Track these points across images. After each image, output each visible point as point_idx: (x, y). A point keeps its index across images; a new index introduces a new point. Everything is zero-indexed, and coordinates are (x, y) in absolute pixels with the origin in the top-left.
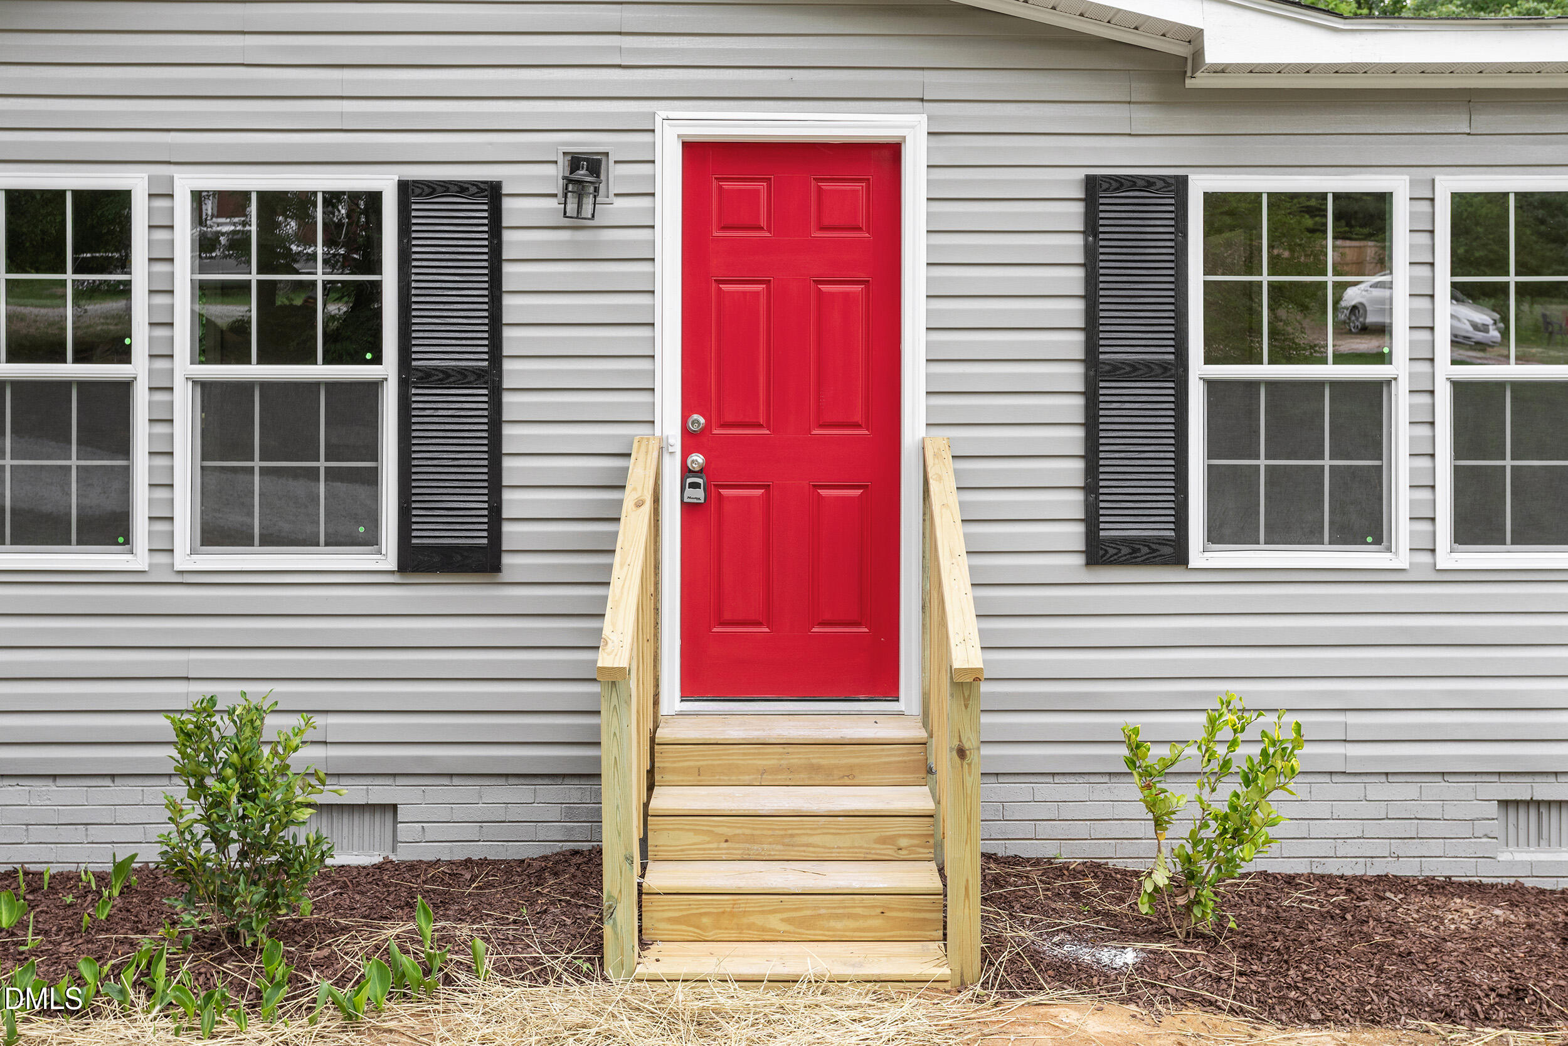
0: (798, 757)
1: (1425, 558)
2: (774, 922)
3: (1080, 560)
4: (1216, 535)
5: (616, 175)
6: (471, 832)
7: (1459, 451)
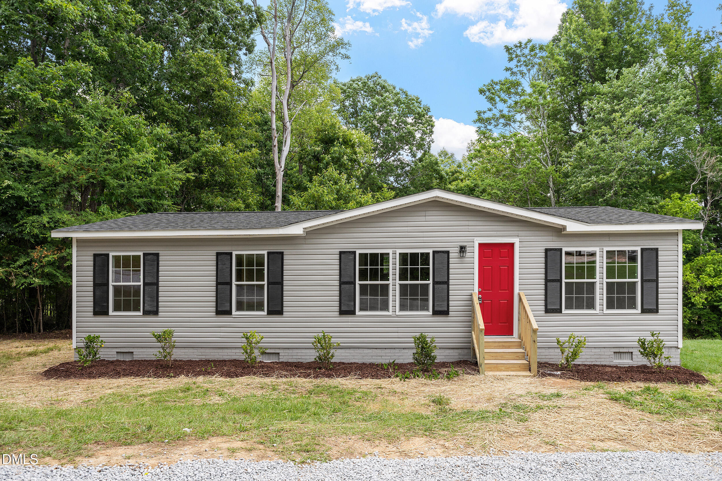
0: (501, 344)
1: (602, 311)
2: (503, 368)
3: (544, 312)
4: (566, 308)
5: (468, 249)
6: (443, 357)
7: (607, 294)
